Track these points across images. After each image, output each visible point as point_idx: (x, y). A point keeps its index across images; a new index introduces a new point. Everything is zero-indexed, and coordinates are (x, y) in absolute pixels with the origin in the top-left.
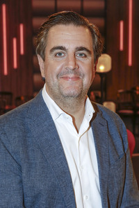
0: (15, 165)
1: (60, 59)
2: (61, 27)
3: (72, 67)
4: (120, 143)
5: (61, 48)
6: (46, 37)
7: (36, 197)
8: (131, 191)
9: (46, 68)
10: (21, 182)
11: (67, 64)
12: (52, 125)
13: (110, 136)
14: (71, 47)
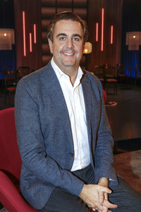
0: (35, 105)
1: (62, 42)
2: (64, 21)
3: (70, 46)
4: (98, 94)
5: (63, 34)
6: (54, 28)
7: (47, 125)
8: (104, 123)
9: (53, 47)
10: (39, 115)
11: (68, 45)
12: (57, 82)
13: (92, 89)
14: (70, 34)
